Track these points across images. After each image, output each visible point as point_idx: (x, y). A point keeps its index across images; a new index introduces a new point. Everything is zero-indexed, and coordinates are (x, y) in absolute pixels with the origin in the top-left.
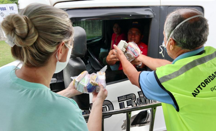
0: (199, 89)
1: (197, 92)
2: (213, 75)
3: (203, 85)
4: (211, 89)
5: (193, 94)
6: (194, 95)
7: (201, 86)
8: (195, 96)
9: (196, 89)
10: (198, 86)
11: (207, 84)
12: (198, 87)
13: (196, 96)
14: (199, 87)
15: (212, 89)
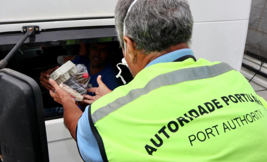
0: (162, 136)
1: (158, 142)
2: (200, 107)
3: (173, 127)
4: (189, 137)
5: (147, 147)
6: (150, 150)
7: (167, 130)
8: (150, 153)
9: (156, 136)
10: (160, 128)
11: (182, 125)
12: (160, 132)
13: (154, 153)
14: (162, 131)
15: (192, 138)
